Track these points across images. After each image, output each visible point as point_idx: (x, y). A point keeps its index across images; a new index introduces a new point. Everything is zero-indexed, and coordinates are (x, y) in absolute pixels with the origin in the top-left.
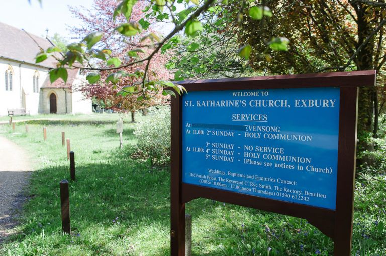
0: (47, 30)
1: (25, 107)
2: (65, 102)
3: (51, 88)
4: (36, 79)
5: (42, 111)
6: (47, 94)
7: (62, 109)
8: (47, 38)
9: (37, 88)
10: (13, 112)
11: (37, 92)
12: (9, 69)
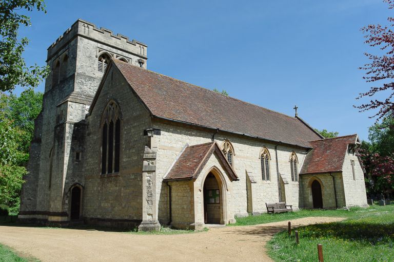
0: (296, 108)
1: (285, 201)
2: (333, 192)
3: (313, 174)
4: (293, 163)
5: (303, 205)
6: (308, 181)
7: (330, 201)
8: (296, 117)
9: (296, 174)
10: (273, 208)
11: (296, 180)
12: (264, 153)
